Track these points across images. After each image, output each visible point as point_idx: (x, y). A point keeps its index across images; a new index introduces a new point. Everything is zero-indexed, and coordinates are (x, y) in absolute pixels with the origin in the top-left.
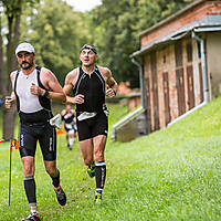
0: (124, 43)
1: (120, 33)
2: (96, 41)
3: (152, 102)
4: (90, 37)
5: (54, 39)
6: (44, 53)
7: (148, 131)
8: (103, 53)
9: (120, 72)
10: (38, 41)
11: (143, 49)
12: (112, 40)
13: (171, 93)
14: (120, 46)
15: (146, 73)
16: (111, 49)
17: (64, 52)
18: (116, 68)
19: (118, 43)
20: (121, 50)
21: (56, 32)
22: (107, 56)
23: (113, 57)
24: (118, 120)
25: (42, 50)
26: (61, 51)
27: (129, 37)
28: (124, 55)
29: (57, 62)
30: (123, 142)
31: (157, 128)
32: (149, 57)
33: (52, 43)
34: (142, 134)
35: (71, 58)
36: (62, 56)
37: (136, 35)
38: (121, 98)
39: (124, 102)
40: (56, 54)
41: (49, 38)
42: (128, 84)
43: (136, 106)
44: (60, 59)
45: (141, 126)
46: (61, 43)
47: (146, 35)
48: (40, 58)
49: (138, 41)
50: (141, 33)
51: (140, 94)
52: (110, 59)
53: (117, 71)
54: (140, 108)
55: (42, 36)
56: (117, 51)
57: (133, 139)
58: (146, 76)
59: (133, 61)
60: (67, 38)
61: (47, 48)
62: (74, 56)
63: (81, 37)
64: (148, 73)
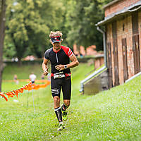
0: (91, 13)
1: (88, 6)
2: (69, 12)
3: (113, 63)
4: (63, 8)
5: (34, 10)
6: (26, 21)
7: (110, 86)
8: (74, 22)
9: (88, 37)
10: (21, 11)
11: (106, 19)
12: (82, 11)
13: (128, 55)
14: (88, 16)
15: (108, 39)
16: (81, 19)
17: (43, 21)
18: (85, 34)
19: (86, 14)
20: (88, 19)
21: (36, 4)
22: (77, 24)
23: (83, 25)
24: (86, 76)
25: (24, 19)
26: (40, 20)
27: (96, 9)
28: (91, 24)
29: (37, 29)
30: (89, 95)
31: (117, 83)
32: (111, 26)
33: (33, 13)
34: (104, 88)
35: (48, 26)
36: (41, 24)
37: (101, 7)
38: (89, 59)
39: (91, 61)
40: (36, 22)
41: (31, 9)
42: (94, 47)
43: (101, 65)
44: (39, 26)
45: (104, 82)
46: (40, 13)
47: (109, 7)
48: (23, 25)
49: (102, 13)
50: (105, 6)
51: (104, 55)
52: (80, 27)
53: (85, 37)
54: (104, 67)
55: (25, 7)
56: (86, 20)
57: (98, 92)
58: (108, 41)
59: (98, 28)
60: (44, 10)
61: (28, 17)
62: (50, 24)
63: (57, 8)
64: (110, 39)
